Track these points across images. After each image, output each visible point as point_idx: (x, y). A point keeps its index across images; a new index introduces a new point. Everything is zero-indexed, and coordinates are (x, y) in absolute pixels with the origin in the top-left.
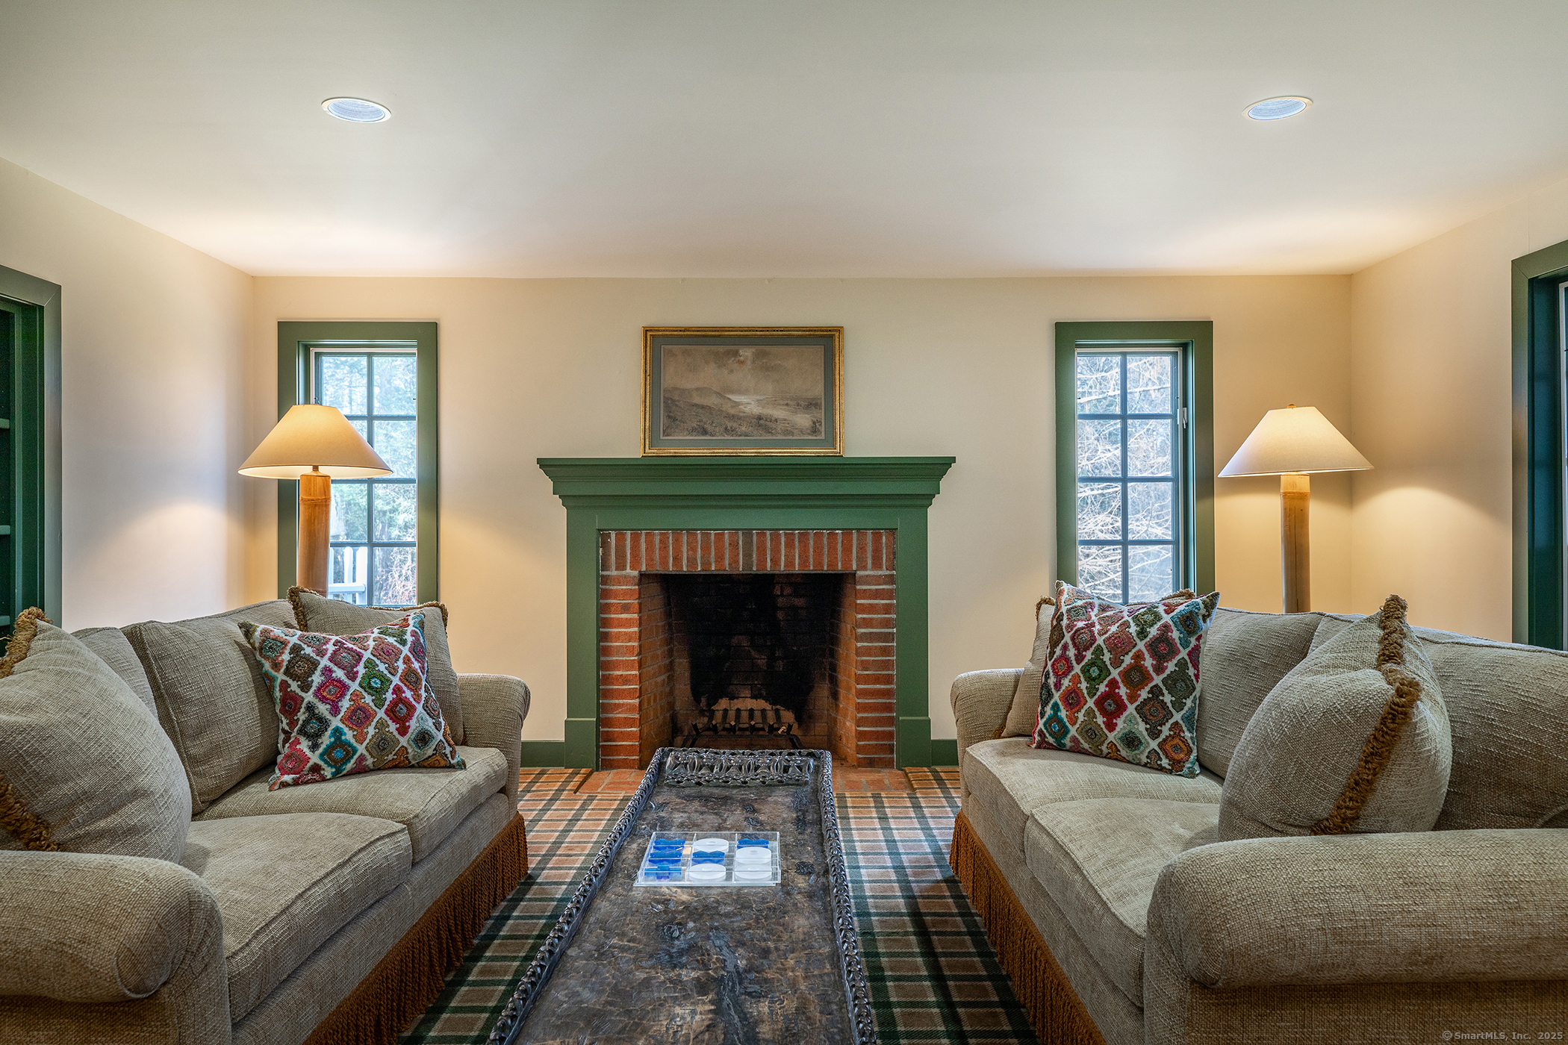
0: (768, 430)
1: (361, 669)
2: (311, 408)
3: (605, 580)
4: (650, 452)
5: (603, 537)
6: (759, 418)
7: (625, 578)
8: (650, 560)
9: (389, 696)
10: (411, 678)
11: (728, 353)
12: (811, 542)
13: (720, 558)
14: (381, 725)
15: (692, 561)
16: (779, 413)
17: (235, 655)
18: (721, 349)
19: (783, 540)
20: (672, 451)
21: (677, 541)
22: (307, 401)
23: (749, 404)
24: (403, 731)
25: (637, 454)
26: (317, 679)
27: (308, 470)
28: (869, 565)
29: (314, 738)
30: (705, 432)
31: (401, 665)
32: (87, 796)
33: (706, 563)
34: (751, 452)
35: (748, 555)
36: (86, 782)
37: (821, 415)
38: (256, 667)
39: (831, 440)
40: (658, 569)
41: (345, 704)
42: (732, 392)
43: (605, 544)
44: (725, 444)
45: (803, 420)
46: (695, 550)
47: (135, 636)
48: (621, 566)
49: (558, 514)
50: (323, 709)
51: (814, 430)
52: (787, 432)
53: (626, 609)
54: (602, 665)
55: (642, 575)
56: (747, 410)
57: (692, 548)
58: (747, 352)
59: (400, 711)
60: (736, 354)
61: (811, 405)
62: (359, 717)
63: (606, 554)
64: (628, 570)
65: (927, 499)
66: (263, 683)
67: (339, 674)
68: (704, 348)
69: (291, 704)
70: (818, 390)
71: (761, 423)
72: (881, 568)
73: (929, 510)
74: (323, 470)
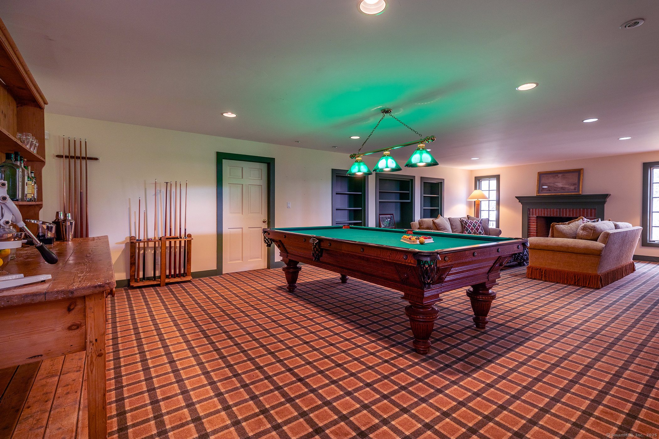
0: (564, 190)
1: (473, 224)
2: (480, 190)
3: (530, 217)
4: (538, 195)
5: (529, 210)
6: (562, 187)
7: (533, 217)
8: (539, 214)
9: (476, 227)
10: (479, 226)
11: (556, 176)
12: (575, 211)
13: (553, 214)
14: (475, 230)
15: (547, 214)
16: (567, 186)
17: (459, 222)
18: (554, 175)
19: (568, 211)
20: (542, 194)
21: (544, 211)
22: (479, 189)
23: (560, 185)
24: (478, 231)
25: (535, 194)
26: (467, 225)
27: (477, 200)
28: (589, 216)
29: (467, 231)
30: (550, 191)
31: (478, 224)
32: (442, 228)
33: (550, 215)
34: (560, 194)
35: (560, 213)
36: (442, 227)
37: (577, 186)
38: (461, 223)
39: (579, 191)
40: (540, 215)
41: (471, 228)
42: (556, 183)
43: (530, 211)
44: (554, 193)
45: (572, 187)
46: (548, 212)
47: (449, 219)
48: (533, 215)
49: (520, 205)
50: (468, 228)
51: (575, 189)
52: (568, 190)
53: (534, 222)
54: (528, 232)
55: (537, 217)
56: (560, 186)
57: (547, 212)
58: (560, 175)
59: (477, 229)
60: (558, 175)
61: (574, 184)
62: (472, 229)
63: (530, 213)
64: (534, 216)
65: (604, 202)
66: (462, 225)
67: (470, 224)
68: (550, 175)
69: (465, 227)
70: (577, 181)
71: (562, 188)
72: (592, 216)
73: (605, 205)
74: (479, 200)
